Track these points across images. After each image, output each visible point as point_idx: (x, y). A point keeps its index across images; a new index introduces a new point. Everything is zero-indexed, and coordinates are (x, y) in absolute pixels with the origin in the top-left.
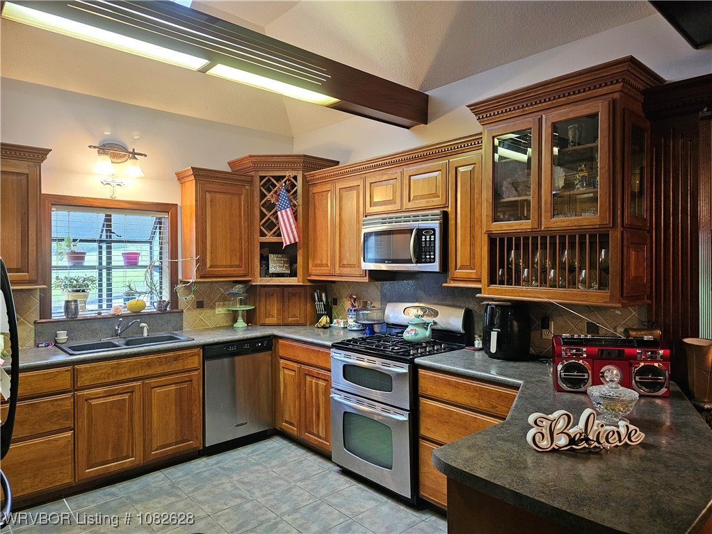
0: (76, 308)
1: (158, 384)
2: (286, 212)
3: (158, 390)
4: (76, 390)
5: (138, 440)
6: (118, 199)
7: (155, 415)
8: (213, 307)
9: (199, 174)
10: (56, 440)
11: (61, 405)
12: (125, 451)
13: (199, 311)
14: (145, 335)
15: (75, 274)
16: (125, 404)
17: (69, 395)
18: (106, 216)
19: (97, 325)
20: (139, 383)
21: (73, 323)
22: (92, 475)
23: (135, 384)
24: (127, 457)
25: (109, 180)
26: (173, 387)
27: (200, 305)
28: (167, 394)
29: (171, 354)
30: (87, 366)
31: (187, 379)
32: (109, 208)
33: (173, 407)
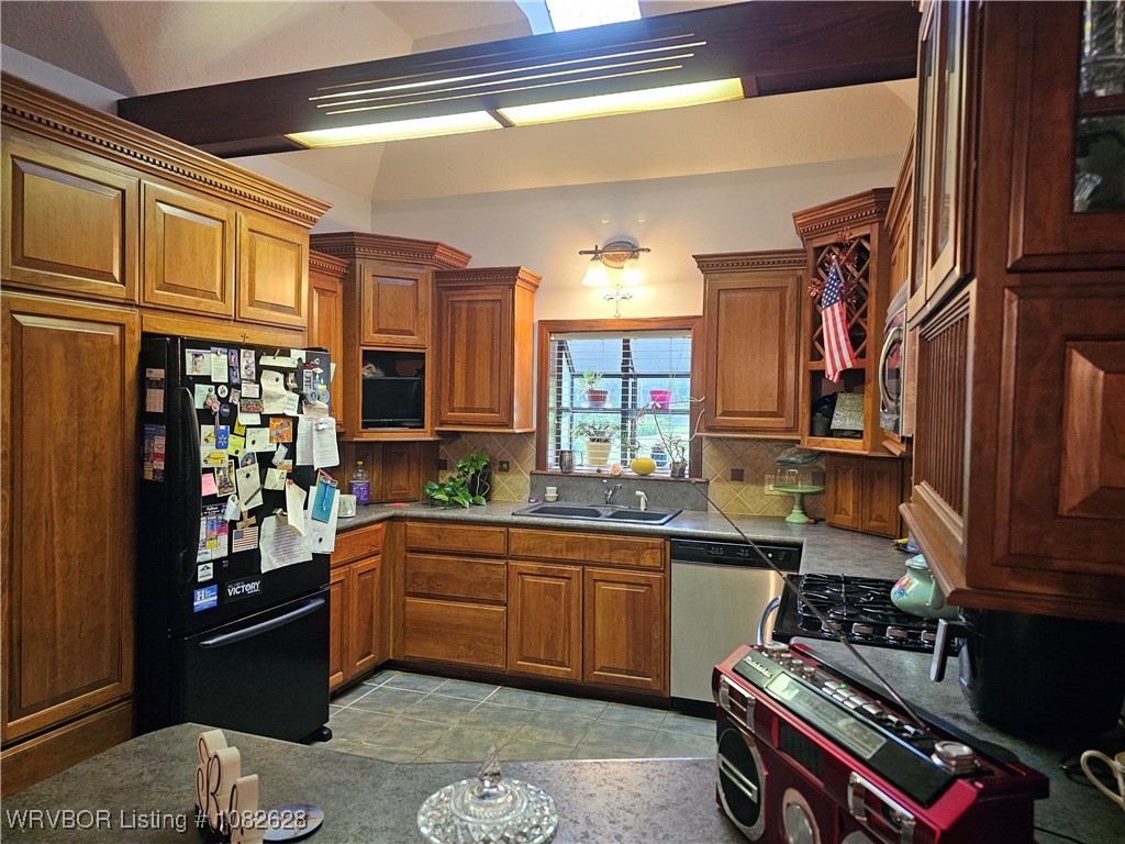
0: (571, 461)
1: (604, 578)
2: (833, 310)
3: (604, 586)
4: (511, 559)
5: (576, 647)
6: (624, 317)
7: (599, 620)
8: (760, 482)
9: (704, 262)
10: (488, 611)
11: (494, 572)
12: (560, 655)
13: (734, 485)
14: (643, 508)
15: (590, 419)
16: (560, 592)
17: (502, 562)
18: (624, 341)
19: (592, 485)
20: (578, 569)
21: (566, 479)
22: (522, 669)
23: (573, 568)
24: (562, 664)
25: (612, 292)
26: (623, 588)
27: (737, 476)
28: (615, 595)
29: (619, 538)
30: (521, 531)
31: (644, 582)
32: (629, 330)
33: (624, 619)
